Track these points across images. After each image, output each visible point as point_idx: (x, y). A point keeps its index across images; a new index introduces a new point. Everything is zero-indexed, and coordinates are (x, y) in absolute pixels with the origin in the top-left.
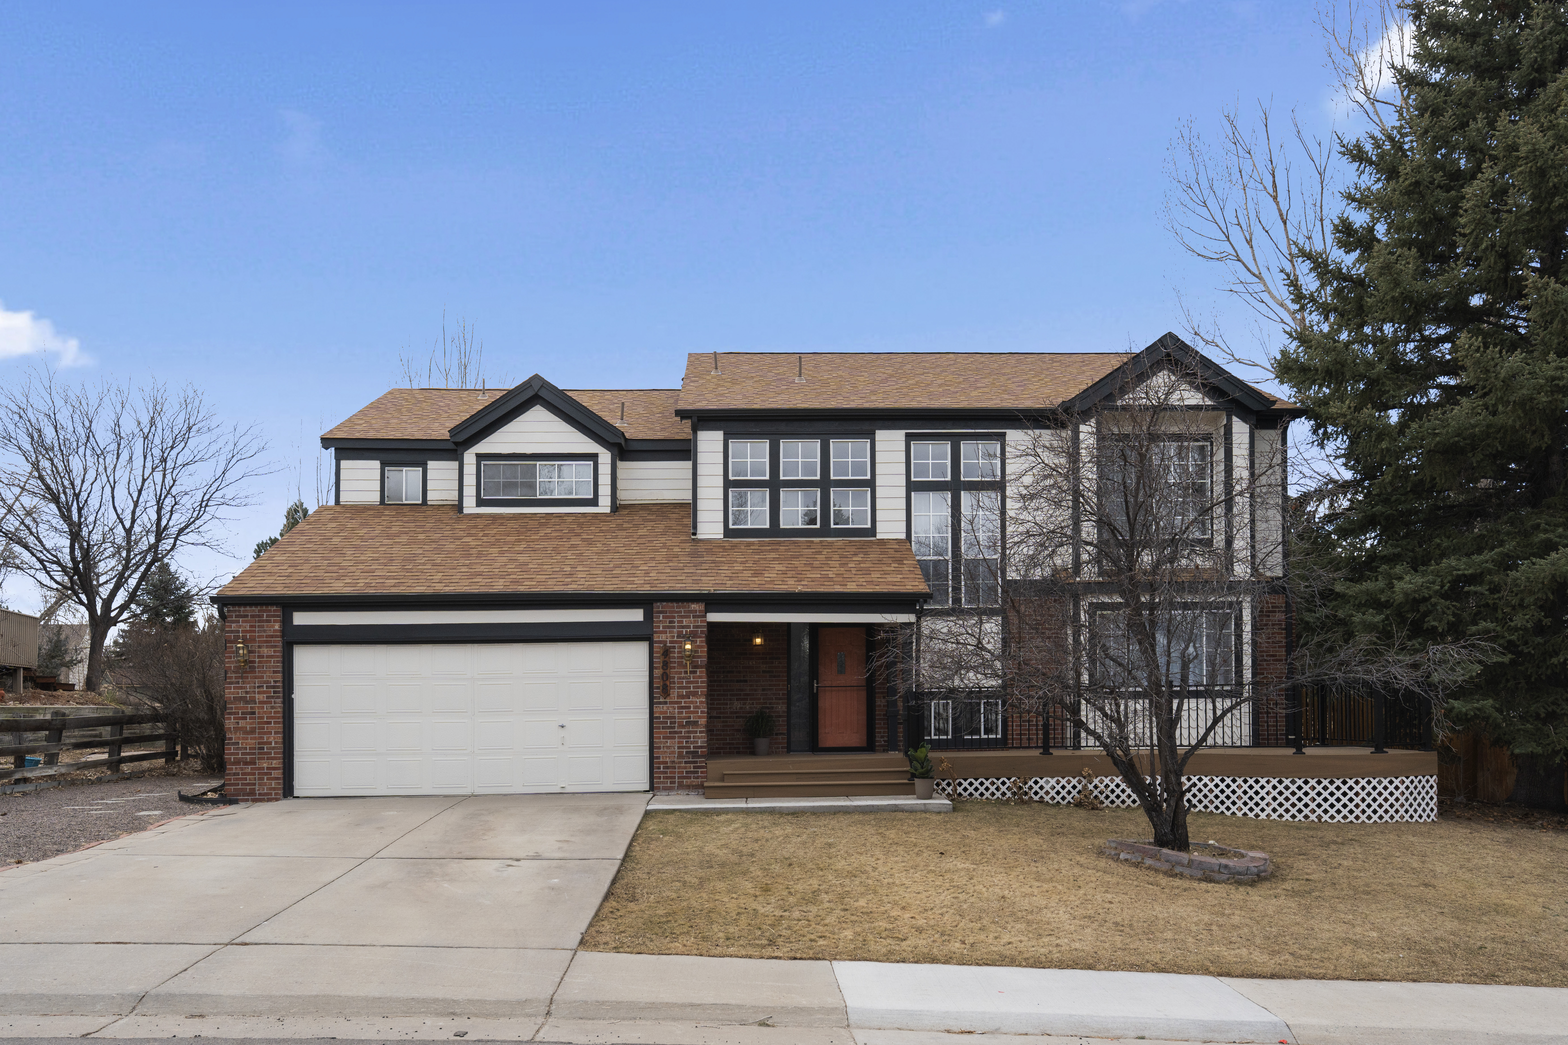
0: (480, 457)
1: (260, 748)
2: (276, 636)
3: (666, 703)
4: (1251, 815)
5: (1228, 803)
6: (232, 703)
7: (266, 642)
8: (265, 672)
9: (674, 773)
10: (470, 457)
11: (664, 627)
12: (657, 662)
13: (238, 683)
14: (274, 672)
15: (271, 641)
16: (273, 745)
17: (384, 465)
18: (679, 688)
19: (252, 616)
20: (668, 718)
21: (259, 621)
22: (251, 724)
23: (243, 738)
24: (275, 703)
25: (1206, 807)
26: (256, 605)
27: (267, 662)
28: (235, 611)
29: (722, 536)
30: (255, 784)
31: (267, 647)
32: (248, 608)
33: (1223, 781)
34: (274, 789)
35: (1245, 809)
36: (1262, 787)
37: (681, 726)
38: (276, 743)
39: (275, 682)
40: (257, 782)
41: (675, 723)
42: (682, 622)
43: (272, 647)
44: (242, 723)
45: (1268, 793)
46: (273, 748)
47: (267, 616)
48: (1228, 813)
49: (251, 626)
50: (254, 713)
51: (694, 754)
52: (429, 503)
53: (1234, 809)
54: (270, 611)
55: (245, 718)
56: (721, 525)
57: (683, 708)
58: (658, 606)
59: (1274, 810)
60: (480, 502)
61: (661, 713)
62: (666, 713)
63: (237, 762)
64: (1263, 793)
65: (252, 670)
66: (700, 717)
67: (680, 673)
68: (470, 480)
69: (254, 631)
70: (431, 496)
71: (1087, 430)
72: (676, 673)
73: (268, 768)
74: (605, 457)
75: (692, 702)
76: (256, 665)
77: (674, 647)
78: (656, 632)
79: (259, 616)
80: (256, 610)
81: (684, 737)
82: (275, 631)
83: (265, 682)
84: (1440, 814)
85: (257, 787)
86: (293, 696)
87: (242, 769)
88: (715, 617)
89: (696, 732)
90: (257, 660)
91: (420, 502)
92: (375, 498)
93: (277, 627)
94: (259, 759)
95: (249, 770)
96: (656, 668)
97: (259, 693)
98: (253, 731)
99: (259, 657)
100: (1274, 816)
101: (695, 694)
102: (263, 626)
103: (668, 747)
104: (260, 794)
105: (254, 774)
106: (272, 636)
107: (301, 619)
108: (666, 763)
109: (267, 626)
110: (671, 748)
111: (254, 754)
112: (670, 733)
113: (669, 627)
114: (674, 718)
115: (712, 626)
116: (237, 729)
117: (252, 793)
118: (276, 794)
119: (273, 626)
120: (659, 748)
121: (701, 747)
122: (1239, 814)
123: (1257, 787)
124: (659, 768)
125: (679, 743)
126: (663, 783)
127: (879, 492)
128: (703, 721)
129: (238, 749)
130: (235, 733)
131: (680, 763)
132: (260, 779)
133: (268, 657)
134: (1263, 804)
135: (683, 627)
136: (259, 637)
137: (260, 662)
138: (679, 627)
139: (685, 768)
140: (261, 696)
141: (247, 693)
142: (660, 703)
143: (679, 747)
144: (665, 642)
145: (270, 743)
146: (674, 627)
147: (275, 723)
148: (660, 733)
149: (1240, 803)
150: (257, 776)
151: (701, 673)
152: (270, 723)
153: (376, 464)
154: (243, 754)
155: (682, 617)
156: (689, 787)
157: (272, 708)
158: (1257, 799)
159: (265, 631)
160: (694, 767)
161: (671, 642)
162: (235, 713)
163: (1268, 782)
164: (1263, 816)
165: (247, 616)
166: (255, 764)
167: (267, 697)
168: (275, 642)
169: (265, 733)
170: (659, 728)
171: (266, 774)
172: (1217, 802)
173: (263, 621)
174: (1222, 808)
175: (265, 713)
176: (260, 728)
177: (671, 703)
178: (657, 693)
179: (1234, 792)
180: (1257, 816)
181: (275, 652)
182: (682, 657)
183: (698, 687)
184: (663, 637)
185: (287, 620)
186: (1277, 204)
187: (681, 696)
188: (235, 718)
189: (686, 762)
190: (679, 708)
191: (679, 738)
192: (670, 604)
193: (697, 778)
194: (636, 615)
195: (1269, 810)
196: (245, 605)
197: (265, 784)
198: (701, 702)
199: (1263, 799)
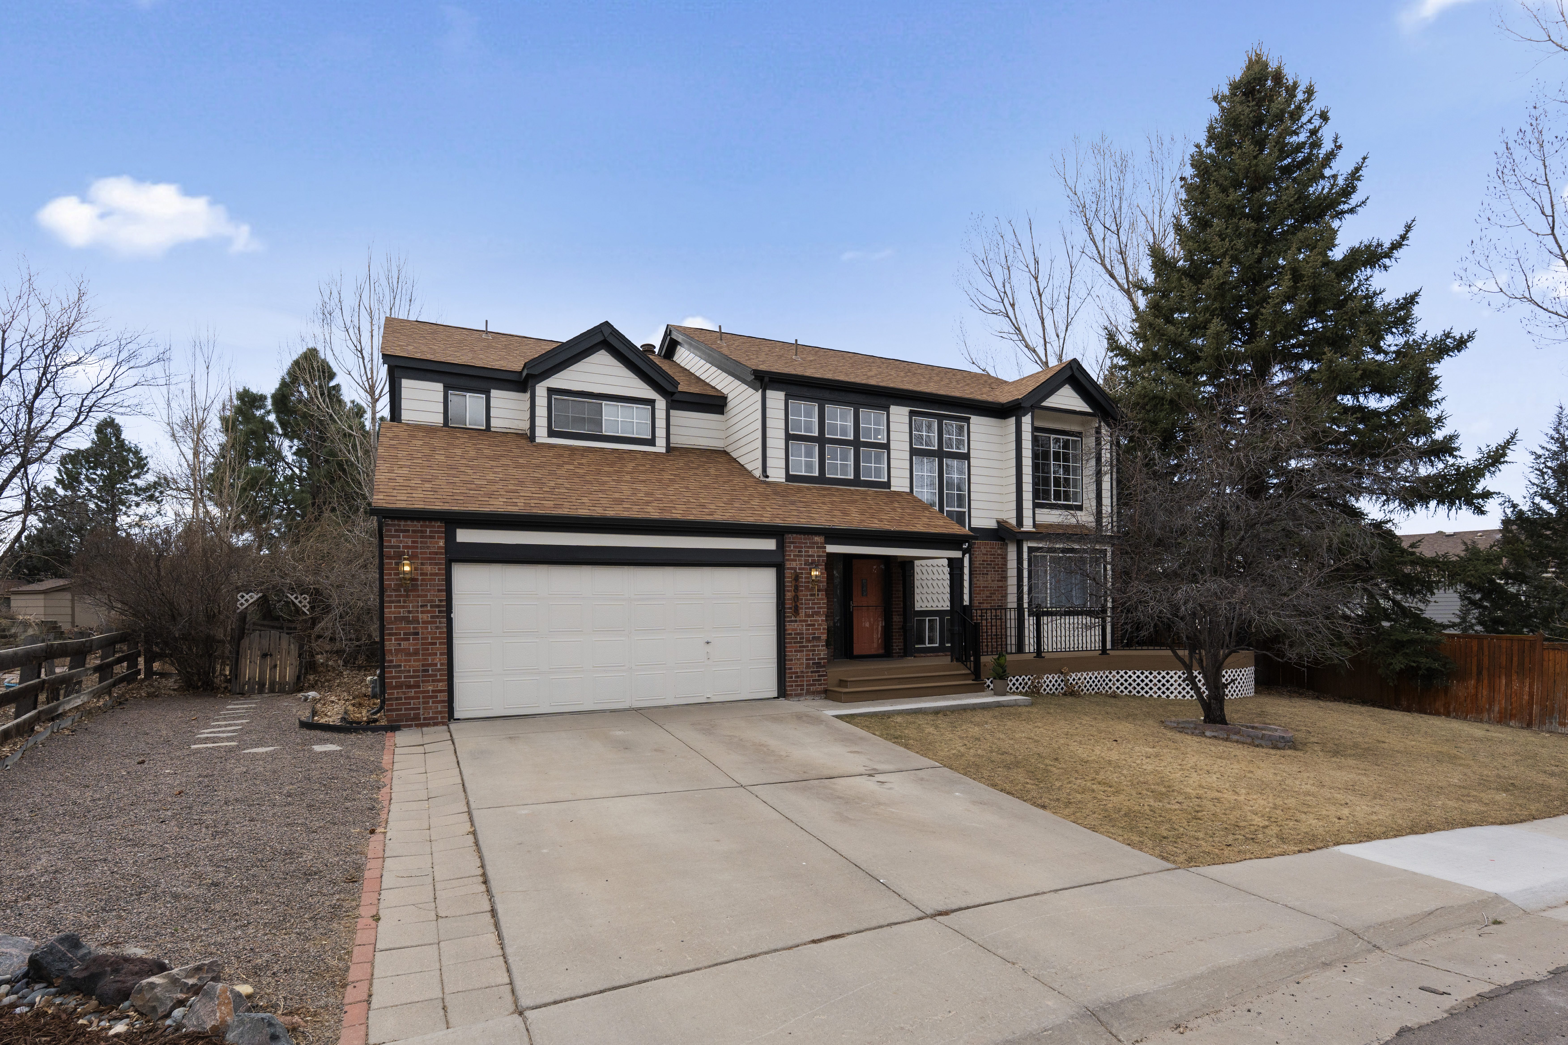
0: (551, 391)
1: (424, 671)
2: (441, 553)
3: (796, 621)
4: (1164, 696)
5: (1147, 689)
6: (392, 623)
7: (430, 559)
8: (429, 590)
9: (803, 681)
10: (541, 390)
11: (794, 556)
12: (789, 586)
13: (399, 601)
14: (439, 591)
15: (435, 559)
16: (439, 666)
17: (447, 388)
18: (806, 608)
19: (414, 531)
20: (798, 634)
21: (422, 537)
22: (414, 645)
23: (406, 661)
24: (440, 623)
25: (1130, 692)
26: (418, 519)
27: (430, 580)
28: (394, 525)
29: (784, 480)
30: (419, 709)
31: (431, 564)
32: (409, 523)
33: (1142, 673)
34: (441, 712)
35: (1159, 693)
36: (1172, 677)
37: (808, 641)
38: (442, 664)
39: (440, 601)
40: (421, 706)
41: (803, 638)
42: (808, 552)
43: (436, 564)
44: (404, 645)
45: (1175, 681)
46: (439, 670)
47: (431, 532)
48: (1147, 696)
49: (413, 542)
50: (417, 634)
51: (818, 665)
52: (492, 429)
53: (1151, 692)
54: (434, 526)
55: (408, 639)
56: (784, 471)
57: (809, 625)
58: (789, 538)
59: (1180, 693)
60: (551, 433)
61: (793, 630)
62: (796, 630)
63: (399, 686)
64: (1172, 681)
65: (415, 588)
66: (822, 633)
67: (807, 595)
68: (541, 412)
69: (417, 547)
70: (494, 423)
71: (1027, 420)
72: (804, 595)
73: (433, 691)
74: (661, 404)
75: (816, 621)
76: (419, 583)
77: (802, 573)
78: (788, 560)
79: (422, 532)
80: (418, 525)
81: (811, 651)
82: (439, 548)
83: (430, 601)
84: (1255, 692)
85: (421, 711)
86: (452, 615)
87: (404, 693)
88: (832, 549)
89: (818, 646)
90: (420, 578)
91: (484, 428)
92: (439, 419)
93: (442, 543)
94: (423, 681)
95: (413, 694)
96: (788, 591)
97: (422, 612)
98: (416, 653)
99: (422, 574)
100: (1180, 697)
101: (818, 613)
102: (426, 543)
103: (798, 659)
104: (425, 719)
105: (418, 698)
106: (436, 553)
107: (464, 536)
108: (797, 673)
109: (431, 543)
110: (798, 661)
111: (418, 676)
112: (800, 647)
113: (798, 556)
114: (802, 634)
115: (830, 555)
116: (398, 651)
117: (417, 717)
118: (442, 718)
119: (437, 543)
120: (791, 660)
121: (823, 659)
122: (1155, 696)
123: (1168, 677)
124: (791, 677)
125: (807, 655)
126: (795, 690)
127: (893, 454)
128: (824, 637)
129: (400, 672)
130: (396, 655)
131: (807, 672)
132: (424, 703)
133: (431, 574)
134: (1172, 689)
135: (809, 556)
136: (422, 553)
137: (423, 580)
138: (806, 556)
139: (812, 676)
140: (425, 616)
141: (409, 612)
142: (792, 621)
143: (807, 660)
144: (795, 569)
145: (436, 665)
146: (801, 556)
147: (440, 643)
148: (792, 647)
149: (1155, 689)
150: (421, 700)
151: (822, 594)
152: (435, 644)
153: (439, 387)
154: (405, 677)
155: (808, 547)
156: (814, 693)
157: (437, 628)
158: (1168, 685)
159: (428, 548)
160: (819, 676)
161: (800, 569)
162: (396, 634)
163: (1175, 674)
164: (1172, 697)
165: (408, 531)
166: (419, 687)
167: (432, 617)
168: (439, 559)
169: (430, 654)
170: (791, 643)
171: (432, 697)
172: (1138, 688)
173: (426, 537)
174: (1143, 692)
175: (429, 633)
176: (423, 649)
177: (800, 621)
178: (789, 613)
179: (1151, 681)
180: (1168, 696)
181: (439, 570)
182: (808, 582)
183: (820, 608)
184: (794, 564)
185: (450, 536)
186: (1037, 282)
187: (807, 616)
188: (396, 640)
189: (812, 672)
190: (807, 625)
191: (807, 651)
192: (798, 536)
193: (821, 685)
194: (770, 544)
195: (1176, 693)
196: (406, 519)
197: (431, 708)
198: (822, 620)
199: (1172, 685)
